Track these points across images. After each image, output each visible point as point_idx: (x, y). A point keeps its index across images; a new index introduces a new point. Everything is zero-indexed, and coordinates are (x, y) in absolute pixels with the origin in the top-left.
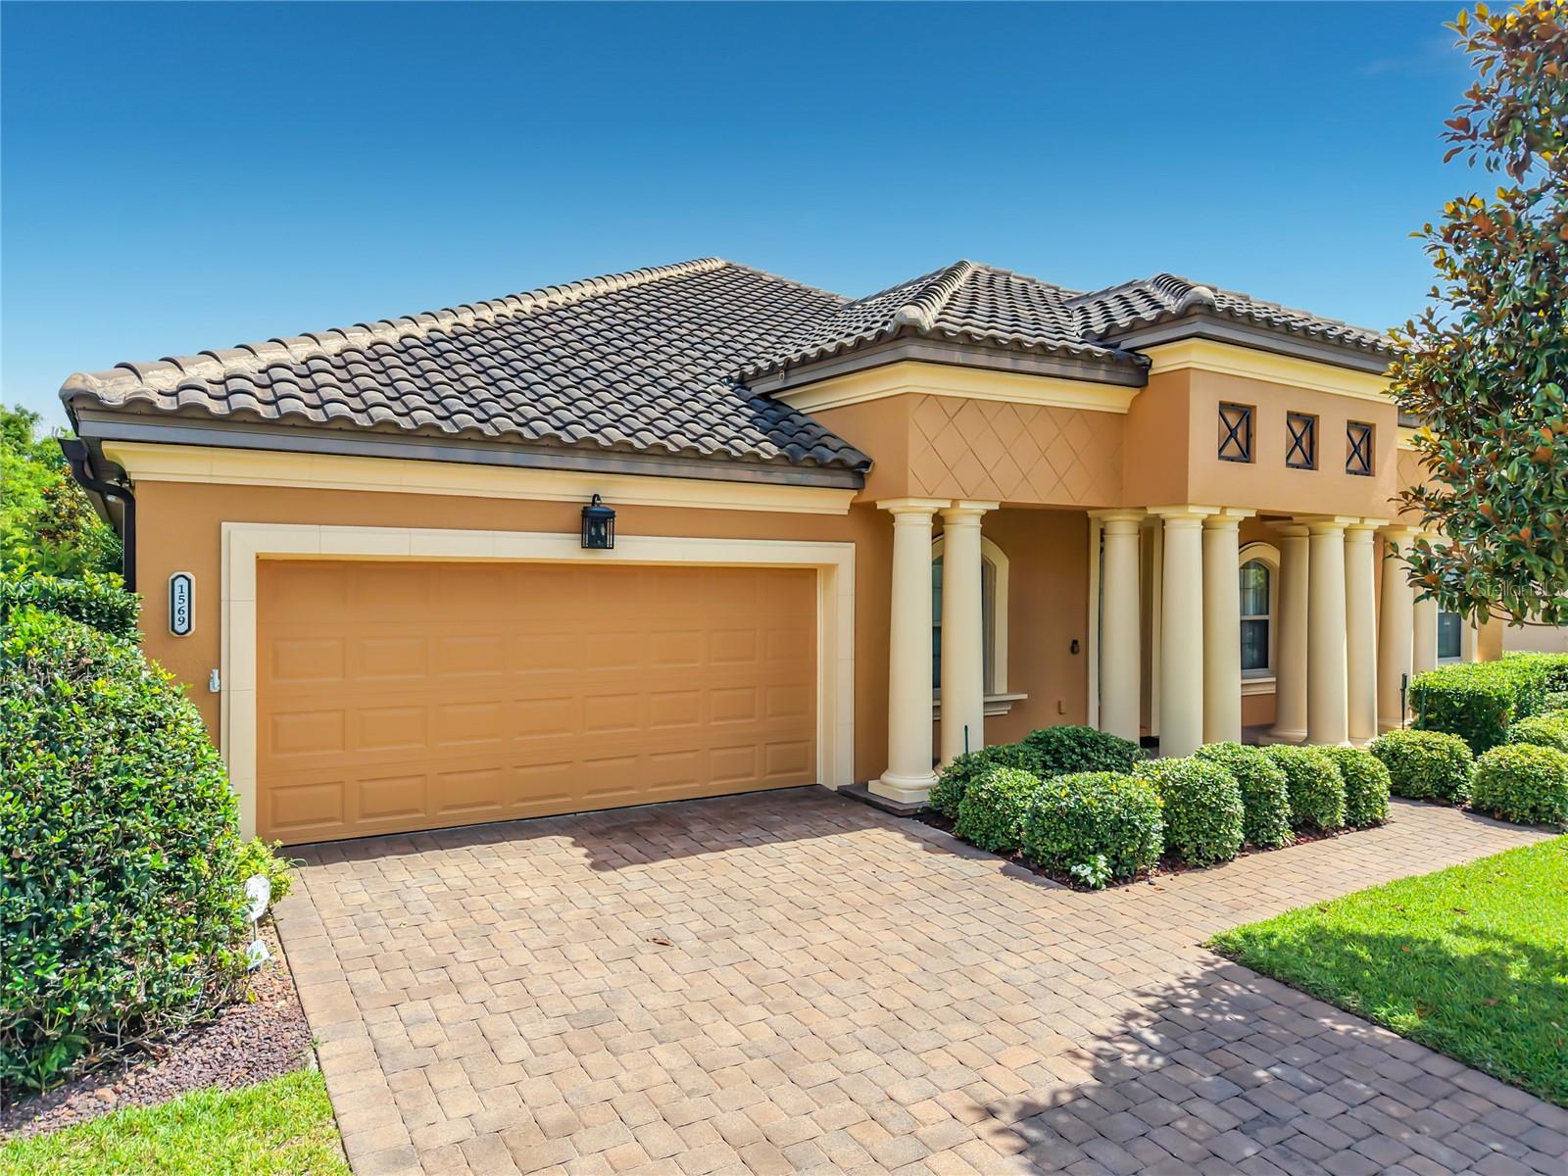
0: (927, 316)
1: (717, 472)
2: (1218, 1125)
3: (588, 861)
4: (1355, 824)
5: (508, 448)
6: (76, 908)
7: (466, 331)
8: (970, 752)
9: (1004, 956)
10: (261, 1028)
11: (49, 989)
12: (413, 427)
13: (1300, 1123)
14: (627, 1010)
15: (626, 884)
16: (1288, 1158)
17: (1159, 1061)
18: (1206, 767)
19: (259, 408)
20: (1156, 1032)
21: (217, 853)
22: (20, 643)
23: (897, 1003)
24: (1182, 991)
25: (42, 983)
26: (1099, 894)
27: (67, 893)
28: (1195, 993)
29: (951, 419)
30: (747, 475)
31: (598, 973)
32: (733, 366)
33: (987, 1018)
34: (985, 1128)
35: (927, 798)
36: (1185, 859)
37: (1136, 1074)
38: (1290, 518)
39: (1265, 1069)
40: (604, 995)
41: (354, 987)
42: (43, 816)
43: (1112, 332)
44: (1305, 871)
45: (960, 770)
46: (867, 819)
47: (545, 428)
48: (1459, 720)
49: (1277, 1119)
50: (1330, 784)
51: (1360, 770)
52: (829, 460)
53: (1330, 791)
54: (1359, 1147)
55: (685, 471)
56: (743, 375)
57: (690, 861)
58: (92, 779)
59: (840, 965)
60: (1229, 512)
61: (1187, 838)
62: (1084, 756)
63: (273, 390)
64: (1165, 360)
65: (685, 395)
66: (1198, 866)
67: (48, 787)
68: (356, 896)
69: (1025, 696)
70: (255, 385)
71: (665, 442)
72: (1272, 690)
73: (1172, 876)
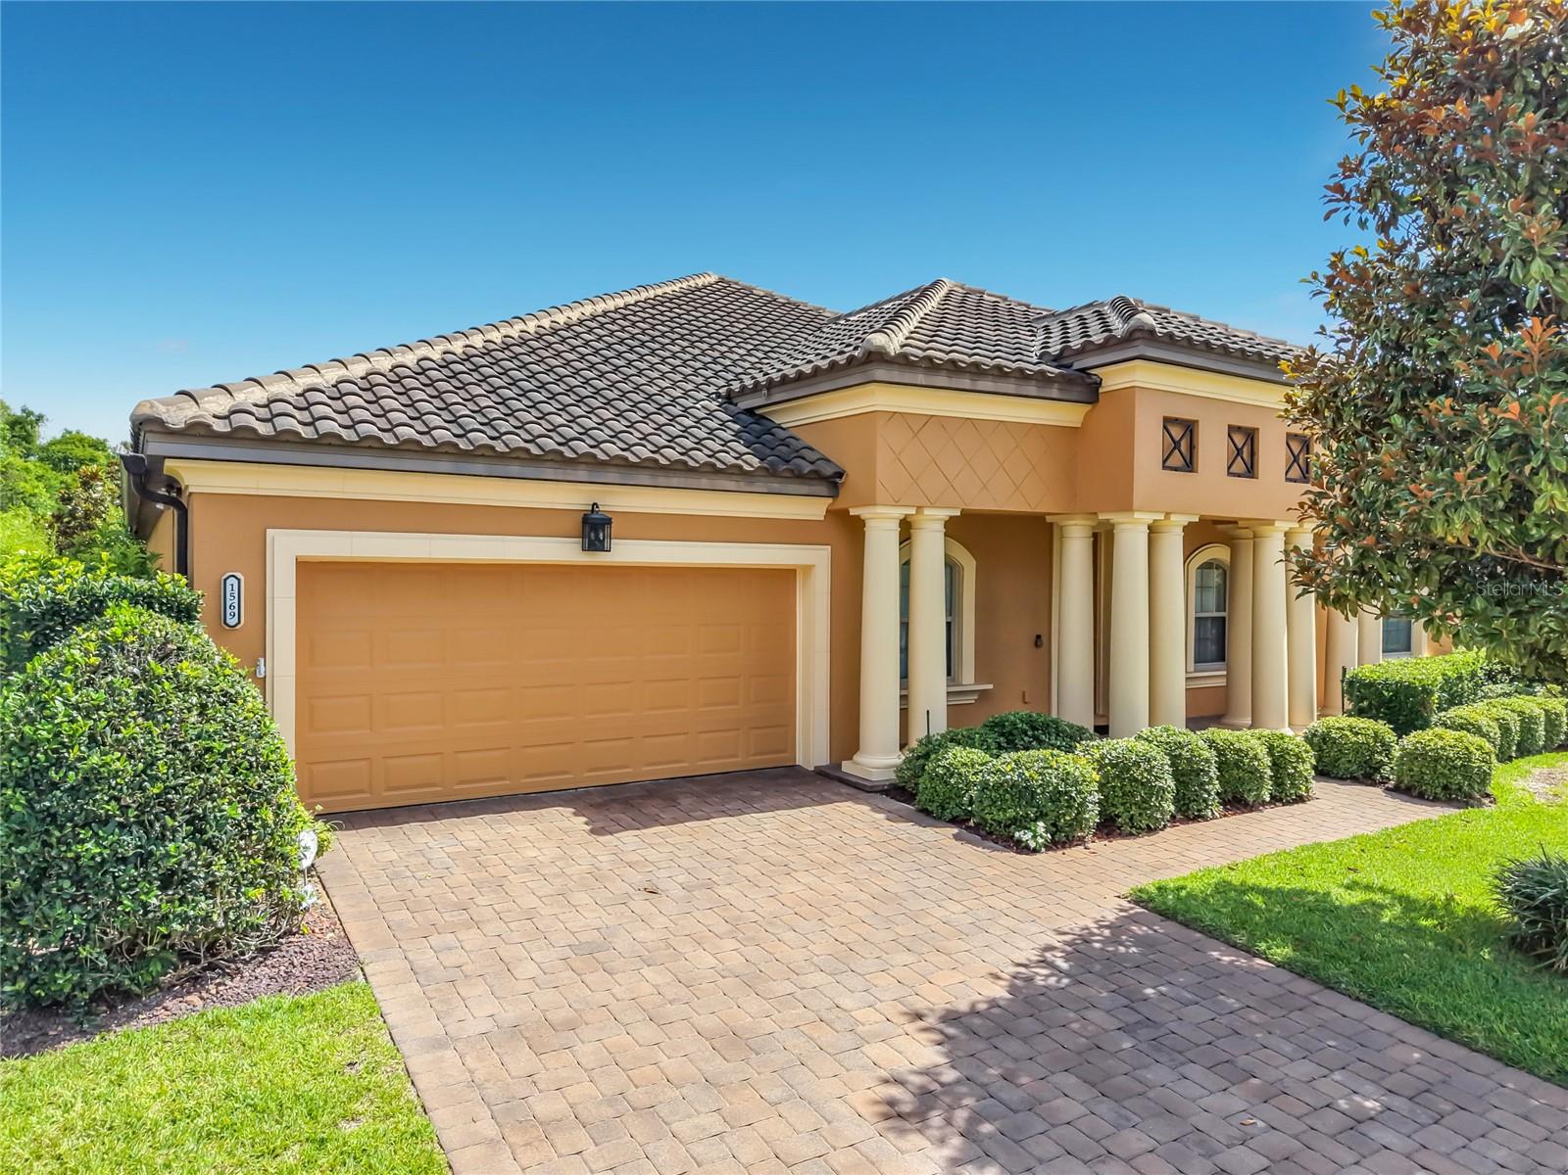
0: (892, 342)
1: (704, 482)
2: (1105, 1027)
3: (588, 828)
4: (1281, 800)
5: (516, 462)
6: (171, 847)
7: (476, 352)
8: (931, 734)
9: (948, 904)
10: (315, 952)
11: (150, 912)
12: (433, 444)
13: (1173, 1026)
14: (622, 942)
15: (621, 846)
16: (1159, 1050)
17: (1065, 981)
18: (1141, 747)
19: (300, 429)
20: (1067, 960)
21: (279, 806)
22: (119, 632)
23: (849, 937)
24: (1096, 931)
25: (145, 905)
26: (1038, 856)
27: (164, 836)
28: (1107, 932)
29: (916, 435)
30: (730, 485)
31: (595, 915)
32: (722, 382)
33: (925, 950)
34: (911, 1028)
35: (893, 776)
36: (1119, 828)
37: (1045, 990)
38: (1236, 522)
39: (1154, 988)
40: (602, 931)
41: (390, 924)
42: (144, 771)
43: (1065, 354)
44: (1225, 838)
45: (922, 751)
46: (840, 794)
47: (549, 444)
48: (1388, 708)
49: (1155, 1022)
50: (1256, 763)
51: (1285, 751)
52: (806, 471)
53: (1256, 769)
54: (1218, 1043)
55: (675, 481)
56: (730, 391)
57: (678, 827)
58: (181, 743)
59: (805, 909)
60: (1173, 518)
61: (1122, 809)
62: (1036, 738)
63: (310, 412)
64: (1114, 379)
65: (676, 411)
66: (1131, 834)
67: (148, 749)
68: (385, 854)
69: (991, 687)
70: (295, 407)
71: (656, 456)
72: (1222, 682)
73: (1106, 842)
